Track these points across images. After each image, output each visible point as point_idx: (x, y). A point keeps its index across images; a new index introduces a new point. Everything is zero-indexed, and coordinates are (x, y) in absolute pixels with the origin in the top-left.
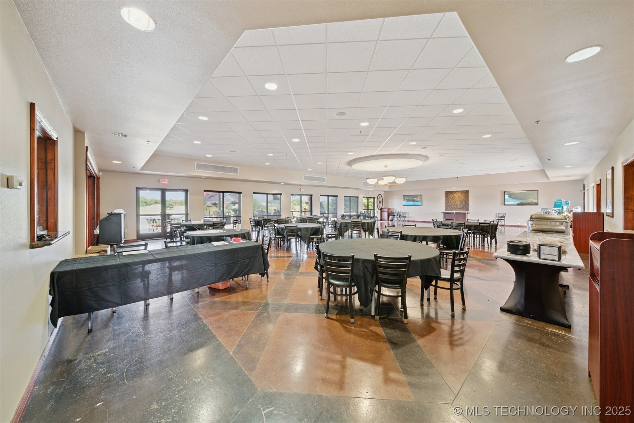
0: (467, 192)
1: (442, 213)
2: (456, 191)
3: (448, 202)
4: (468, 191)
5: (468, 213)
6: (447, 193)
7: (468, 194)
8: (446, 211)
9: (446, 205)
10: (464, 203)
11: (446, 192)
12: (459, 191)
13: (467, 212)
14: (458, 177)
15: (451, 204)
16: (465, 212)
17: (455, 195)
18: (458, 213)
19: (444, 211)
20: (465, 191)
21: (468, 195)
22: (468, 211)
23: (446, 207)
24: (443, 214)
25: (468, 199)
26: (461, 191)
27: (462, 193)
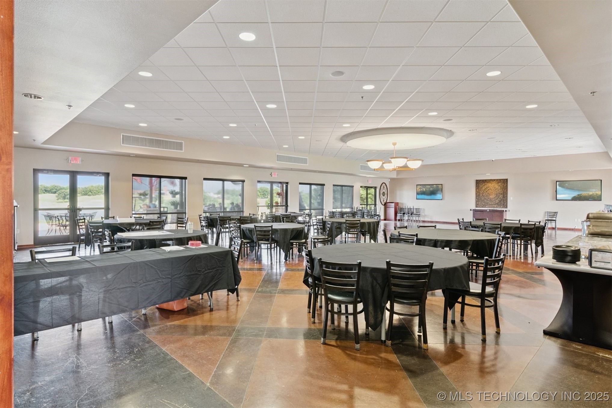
0: (505, 181)
1: (471, 210)
2: (491, 180)
3: (479, 195)
4: (507, 180)
5: (506, 211)
6: (479, 183)
7: (507, 184)
8: (476, 207)
9: (476, 198)
10: (501, 196)
11: (477, 181)
12: (494, 180)
13: (504, 209)
14: (494, 160)
15: (483, 198)
16: (502, 209)
17: (489, 185)
18: (493, 210)
19: (474, 207)
20: (503, 179)
21: (507, 186)
22: (507, 207)
23: (476, 201)
24: (472, 212)
25: (507, 191)
26: (497, 180)
27: (498, 183)
